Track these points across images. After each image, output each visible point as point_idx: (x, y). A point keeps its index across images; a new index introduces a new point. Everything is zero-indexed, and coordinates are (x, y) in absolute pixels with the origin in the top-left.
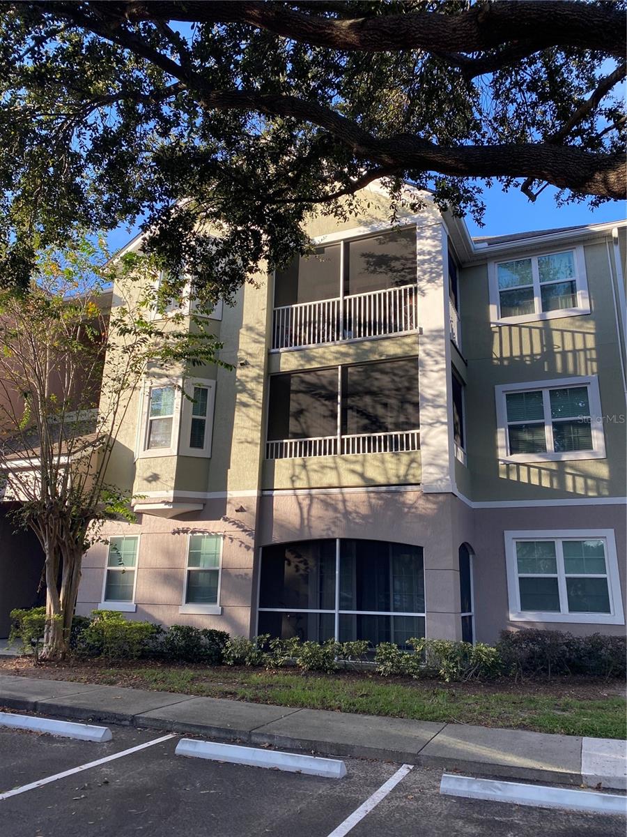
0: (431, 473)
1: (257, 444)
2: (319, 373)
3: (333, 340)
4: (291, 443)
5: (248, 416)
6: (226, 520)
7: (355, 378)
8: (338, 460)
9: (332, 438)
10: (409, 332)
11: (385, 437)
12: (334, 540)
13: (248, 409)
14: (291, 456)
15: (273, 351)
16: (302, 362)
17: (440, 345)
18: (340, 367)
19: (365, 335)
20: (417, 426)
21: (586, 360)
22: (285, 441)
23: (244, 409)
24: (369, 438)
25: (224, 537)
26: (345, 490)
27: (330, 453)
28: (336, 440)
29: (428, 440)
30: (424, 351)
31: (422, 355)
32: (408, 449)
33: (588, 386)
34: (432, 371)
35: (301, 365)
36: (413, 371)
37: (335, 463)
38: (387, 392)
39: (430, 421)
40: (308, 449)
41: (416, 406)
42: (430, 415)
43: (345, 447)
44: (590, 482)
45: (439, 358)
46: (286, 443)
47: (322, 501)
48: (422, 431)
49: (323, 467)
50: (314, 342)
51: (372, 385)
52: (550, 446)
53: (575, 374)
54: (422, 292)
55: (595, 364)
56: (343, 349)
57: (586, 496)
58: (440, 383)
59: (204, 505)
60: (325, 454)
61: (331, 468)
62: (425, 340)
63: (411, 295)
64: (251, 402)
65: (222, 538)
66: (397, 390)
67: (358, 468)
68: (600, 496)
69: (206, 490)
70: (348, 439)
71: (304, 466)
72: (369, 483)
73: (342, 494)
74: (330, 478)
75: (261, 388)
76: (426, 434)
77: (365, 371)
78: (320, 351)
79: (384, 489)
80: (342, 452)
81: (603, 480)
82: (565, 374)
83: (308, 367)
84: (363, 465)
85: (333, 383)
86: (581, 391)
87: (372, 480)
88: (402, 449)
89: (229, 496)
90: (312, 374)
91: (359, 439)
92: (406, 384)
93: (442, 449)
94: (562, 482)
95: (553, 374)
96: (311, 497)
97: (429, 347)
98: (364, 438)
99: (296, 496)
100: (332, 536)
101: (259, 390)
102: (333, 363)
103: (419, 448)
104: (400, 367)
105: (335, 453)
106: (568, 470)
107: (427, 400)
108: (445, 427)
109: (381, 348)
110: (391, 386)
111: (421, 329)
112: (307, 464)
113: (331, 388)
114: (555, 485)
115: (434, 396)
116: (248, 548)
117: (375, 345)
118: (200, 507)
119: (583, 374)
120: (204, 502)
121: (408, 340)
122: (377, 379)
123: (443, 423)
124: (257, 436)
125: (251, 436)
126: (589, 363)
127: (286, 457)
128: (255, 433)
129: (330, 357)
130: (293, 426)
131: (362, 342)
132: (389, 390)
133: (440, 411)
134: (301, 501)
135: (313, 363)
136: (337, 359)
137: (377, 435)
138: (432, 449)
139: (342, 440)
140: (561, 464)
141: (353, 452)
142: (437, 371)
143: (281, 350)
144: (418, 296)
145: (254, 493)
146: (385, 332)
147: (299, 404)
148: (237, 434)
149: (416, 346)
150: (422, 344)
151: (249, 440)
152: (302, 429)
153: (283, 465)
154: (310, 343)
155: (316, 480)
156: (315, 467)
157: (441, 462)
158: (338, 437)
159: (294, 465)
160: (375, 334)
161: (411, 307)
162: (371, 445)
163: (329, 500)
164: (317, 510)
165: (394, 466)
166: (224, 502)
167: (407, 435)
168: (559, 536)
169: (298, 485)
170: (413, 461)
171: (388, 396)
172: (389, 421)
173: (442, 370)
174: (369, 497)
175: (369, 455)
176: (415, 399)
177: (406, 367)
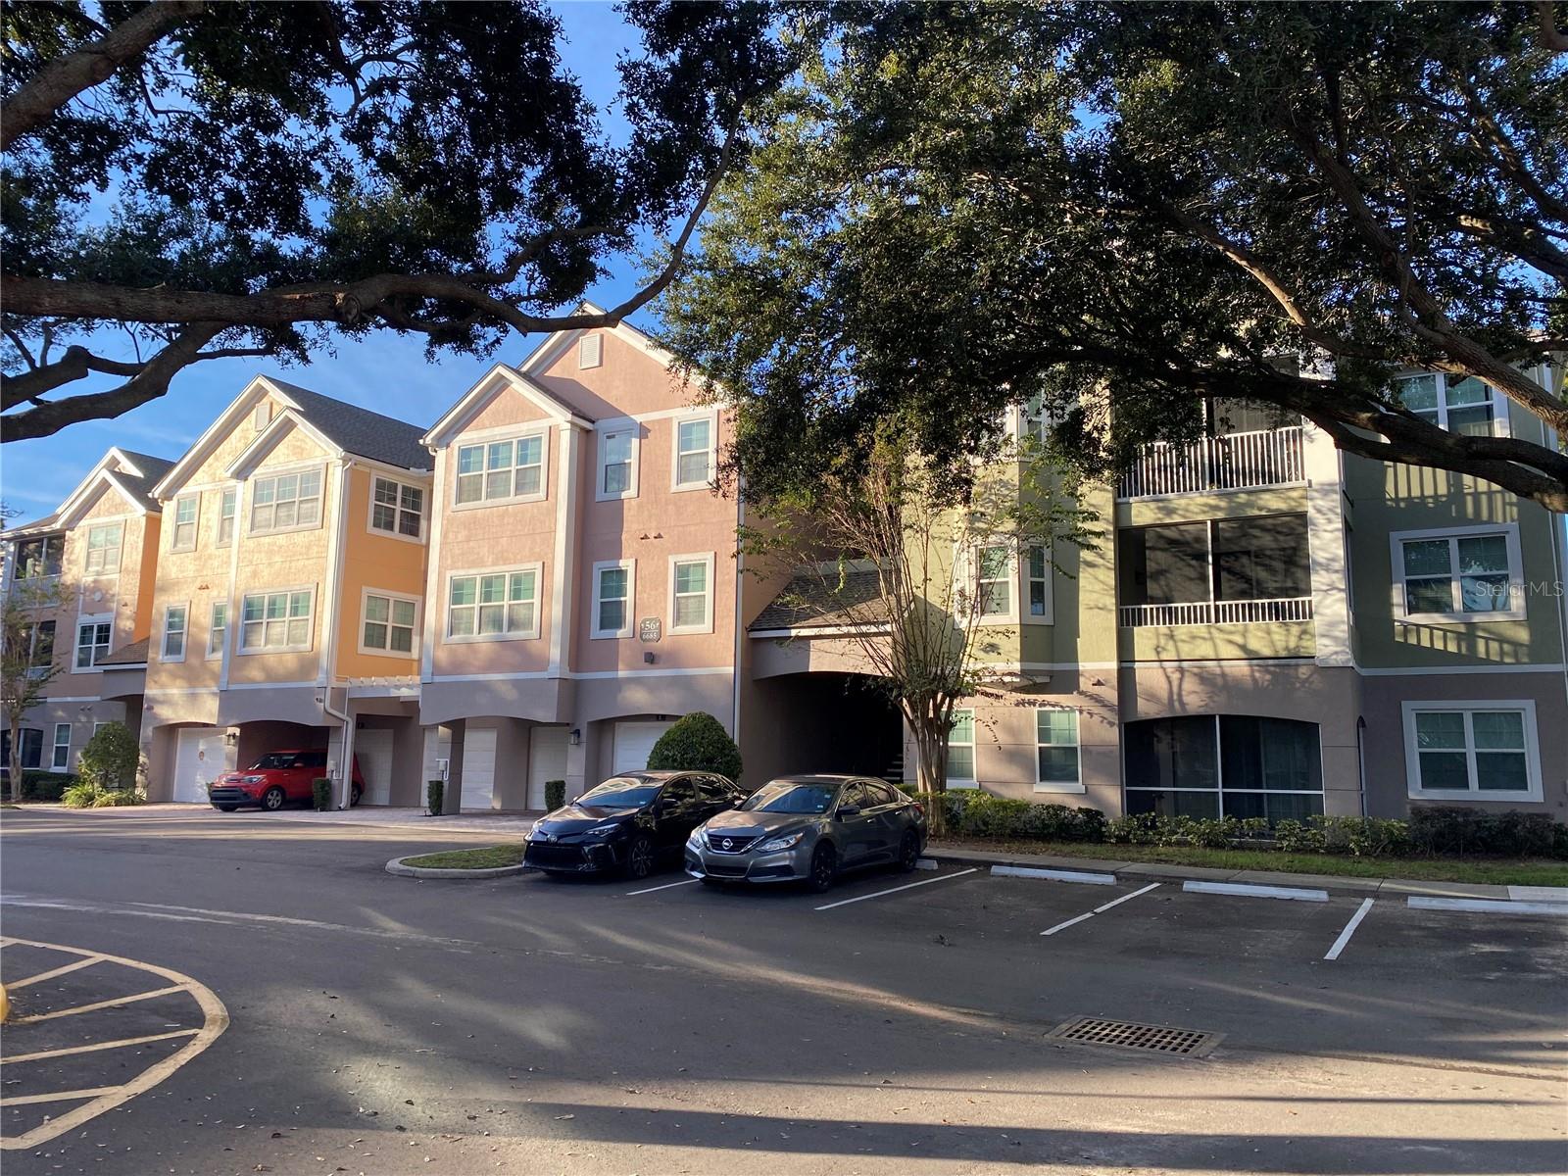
0: (1326, 646)
1: (1111, 610)
2: (1182, 528)
3: (1197, 489)
4: (1152, 609)
5: (1096, 578)
6: (1081, 693)
7: (1227, 535)
8: (1213, 630)
9: (1204, 604)
10: (1293, 484)
11: (1270, 604)
12: (1214, 716)
13: (1096, 569)
14: (1152, 624)
15: (1119, 500)
16: (1160, 516)
17: (1333, 501)
18: (1209, 523)
19: (1238, 485)
20: (1308, 592)
21: (1504, 504)
22: (1143, 606)
23: (1090, 570)
24: (1250, 605)
25: (1081, 712)
26: (1224, 663)
27: (1202, 621)
28: (1208, 607)
29: (1322, 610)
30: (1315, 508)
31: (1311, 513)
32: (1298, 617)
33: (1507, 536)
34: (1326, 531)
35: (1159, 519)
36: (1301, 530)
37: (1210, 633)
38: (1268, 553)
39: (1325, 588)
40: (1171, 616)
41: (1307, 569)
42: (1323, 580)
43: (1220, 615)
44: (1506, 647)
45: (1331, 516)
46: (1145, 610)
47: (1195, 674)
48: (1315, 598)
49: (1194, 637)
50: (1173, 491)
51: (1250, 544)
52: (1457, 605)
53: (1490, 521)
54: (1310, 437)
55: (1515, 509)
56: (1212, 501)
57: (1501, 663)
58: (1334, 545)
59: (1051, 677)
60: (1196, 622)
61: (1204, 638)
62: (1315, 494)
63: (1295, 441)
64: (1101, 561)
65: (1077, 713)
66: (1280, 550)
67: (1239, 639)
68: (1518, 662)
69: (1052, 661)
70: (1224, 606)
71: (1172, 637)
72: (1252, 656)
73: (1220, 667)
74: (1204, 649)
75: (1111, 545)
76: (1320, 602)
77: (1241, 527)
78: (1183, 502)
79: (1271, 662)
80: (1217, 621)
81: (1522, 645)
82: (1477, 519)
83: (1168, 521)
84: (1244, 636)
85: (1200, 540)
86: (1498, 541)
87: (1256, 652)
88: (1291, 618)
89: (1081, 668)
90: (1173, 528)
91: (1237, 605)
92: (1293, 544)
93: (1338, 619)
94: (1472, 647)
95: (1462, 520)
96: (1181, 670)
97: (1320, 502)
98: (1243, 605)
99: (1164, 669)
100: (1210, 712)
101: (1108, 547)
102: (1200, 518)
103: (1311, 617)
104: (1284, 524)
105: (1209, 621)
106: (1481, 634)
107: (1320, 564)
108: (1343, 595)
109: (1261, 503)
110: (1274, 545)
111: (1310, 482)
112: (1175, 633)
113: (1196, 546)
114: (1464, 650)
115: (1329, 559)
116: (1111, 724)
117: (1253, 498)
118: (1046, 680)
119: (1500, 520)
120: (1051, 674)
121: (1294, 494)
122: (1255, 537)
123: (1340, 590)
124: (1110, 601)
125: (1102, 601)
126: (1508, 507)
127: (1146, 624)
128: (1107, 598)
129: (1196, 510)
130: (1152, 588)
131: (1236, 493)
132: (1272, 549)
133: (1335, 577)
134: (1169, 674)
135: (1175, 516)
136: (1204, 512)
137: (1259, 601)
138: (1326, 619)
139: (1217, 608)
140: (1471, 626)
141: (1231, 620)
142: (1331, 532)
143: (1132, 500)
144: (1305, 442)
145: (1113, 665)
146: (1264, 482)
147: (1158, 563)
148: (1085, 598)
149: (1304, 501)
150: (1311, 499)
151: (1100, 605)
152: (1164, 592)
153: (1145, 634)
154: (1167, 492)
155: (1186, 651)
156: (1183, 637)
157: (1337, 634)
158: (1212, 603)
159: (1158, 635)
160: (1251, 484)
161: (1295, 452)
162: (1251, 613)
163: (1205, 674)
164: (1189, 684)
165: (1283, 638)
166: (1076, 674)
167: (1297, 603)
168: (1468, 707)
169: (1164, 656)
170: (1304, 632)
171: (1270, 557)
172: (1271, 585)
173: (1337, 530)
174: (1253, 671)
175: (1252, 625)
176: (1304, 562)
177: (1292, 525)
